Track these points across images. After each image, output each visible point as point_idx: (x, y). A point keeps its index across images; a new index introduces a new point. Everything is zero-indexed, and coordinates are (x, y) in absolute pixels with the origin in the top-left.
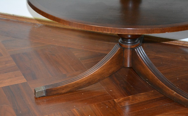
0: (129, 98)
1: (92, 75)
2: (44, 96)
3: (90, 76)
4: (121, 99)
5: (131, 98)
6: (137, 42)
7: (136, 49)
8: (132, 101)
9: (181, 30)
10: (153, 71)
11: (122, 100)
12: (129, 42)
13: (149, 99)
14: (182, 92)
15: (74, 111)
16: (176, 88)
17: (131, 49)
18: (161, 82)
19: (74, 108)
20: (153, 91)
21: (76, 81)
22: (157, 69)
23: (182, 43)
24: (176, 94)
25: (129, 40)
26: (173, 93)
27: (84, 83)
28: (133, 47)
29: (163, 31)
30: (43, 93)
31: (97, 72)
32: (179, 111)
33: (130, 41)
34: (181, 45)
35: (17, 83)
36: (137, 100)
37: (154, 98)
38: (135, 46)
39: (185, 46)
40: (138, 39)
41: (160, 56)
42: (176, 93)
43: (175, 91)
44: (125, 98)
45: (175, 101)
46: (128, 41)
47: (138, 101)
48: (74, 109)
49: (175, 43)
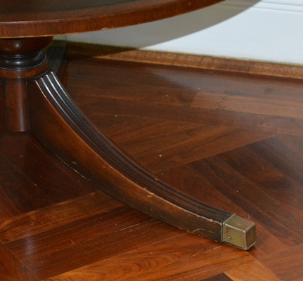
0: (28, 217)
4: (6, 223)
5: (33, 217)
6: (40, 61)
7: (38, 80)
8: (35, 225)
9: (144, 21)
10: (90, 137)
11: (7, 225)
12: (18, 63)
13: (82, 217)
14: (169, 190)
16: (152, 181)
17: (24, 80)
18: (111, 167)
20: (93, 194)
22: (99, 132)
23: (171, 58)
24: (153, 198)
25: (18, 56)
26: (146, 194)
28: (28, 75)
29: (95, 25)
32: (164, 242)
33: (20, 60)
34: (169, 64)
36: (49, 223)
37: (97, 213)
38: (34, 73)
39: (178, 65)
40: (41, 53)
41: (113, 97)
42: (152, 194)
43: (149, 189)
44: (18, 218)
45: (152, 218)
46: (15, 60)
47: (54, 223)
49: (152, 60)
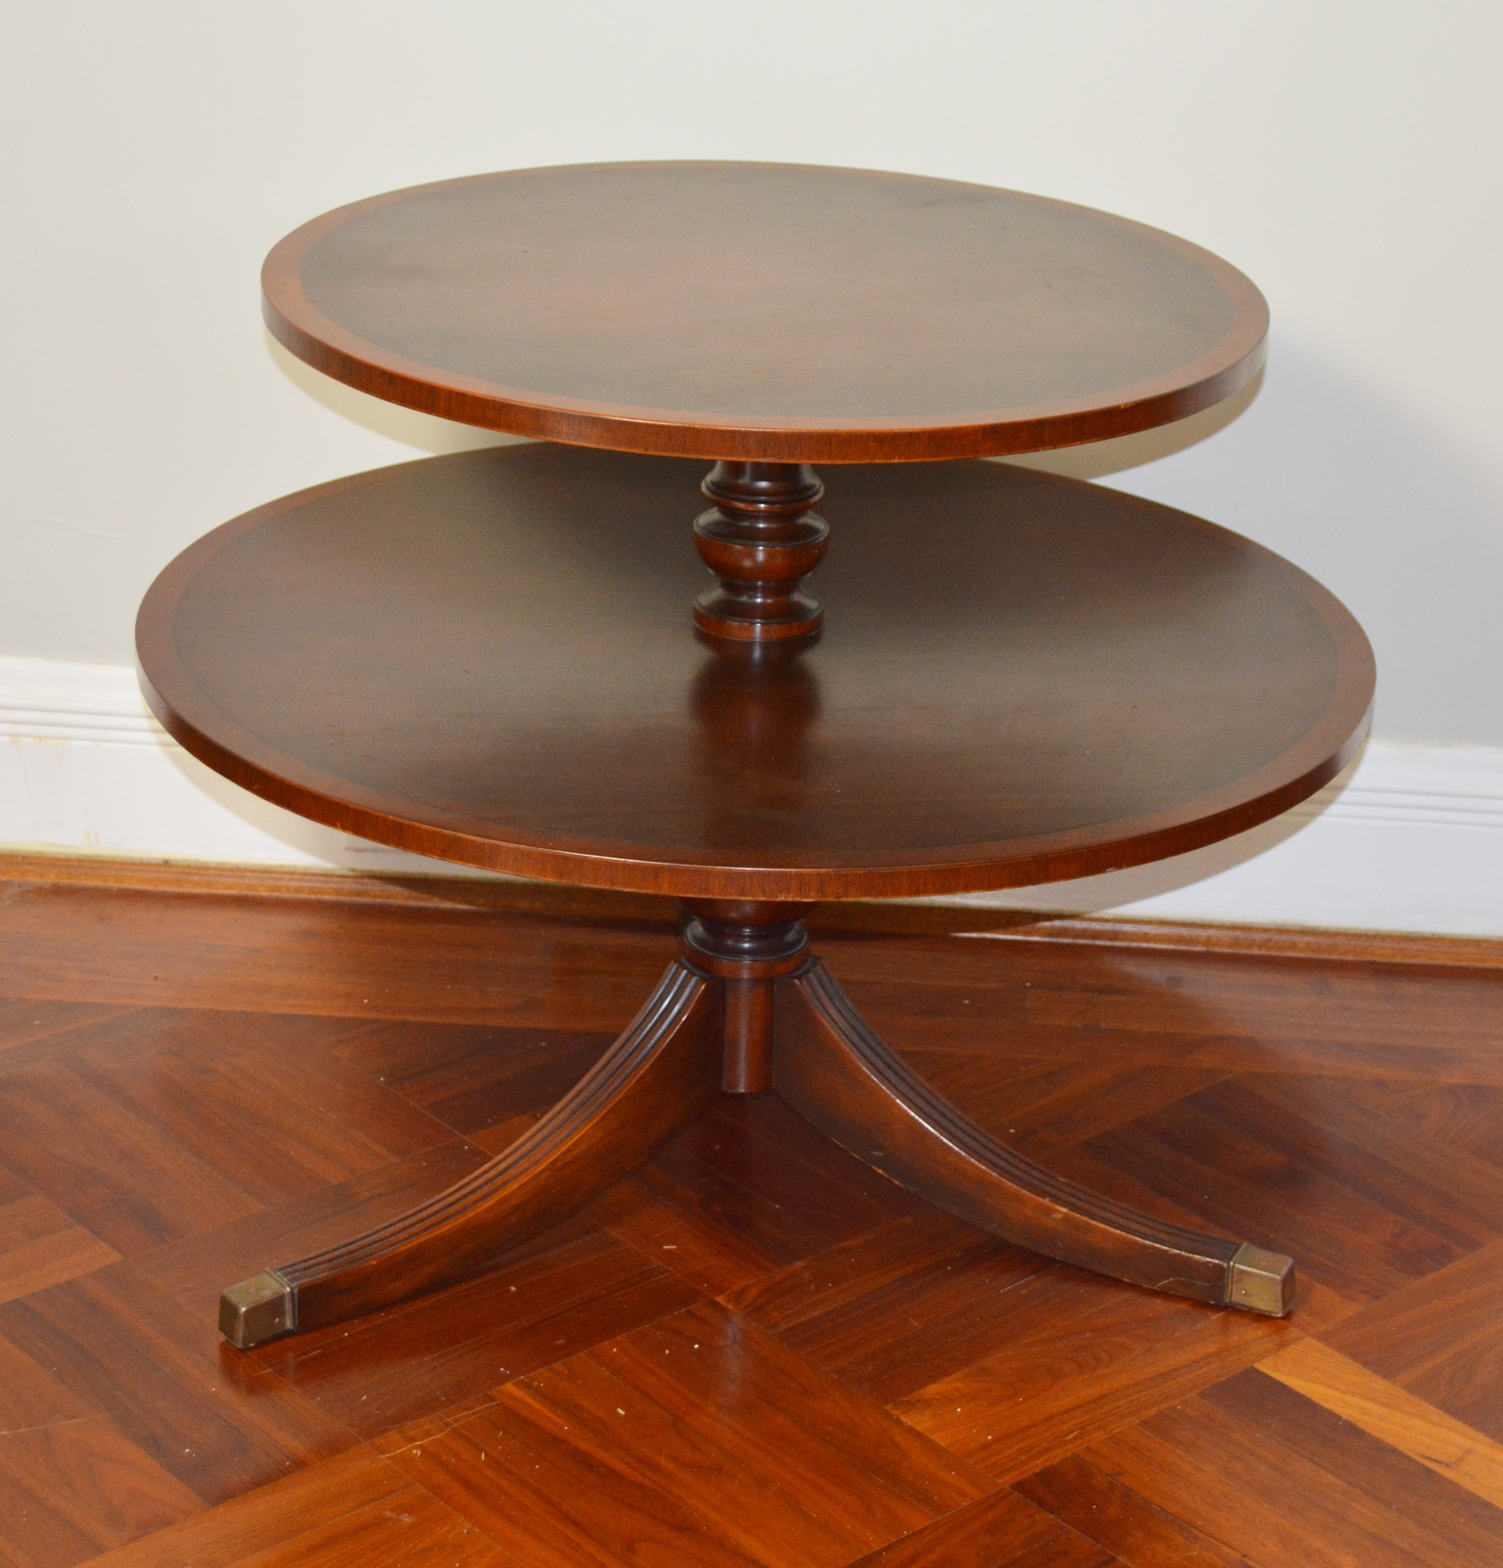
0: (796, 1273)
1: (558, 1164)
2: (286, 1334)
3: (544, 1176)
5: (806, 1275)
7: (800, 977)
8: (816, 1290)
12: (746, 945)
15: (511, 1396)
16: (1055, 1183)
17: (759, 981)
19: (504, 1379)
21: (470, 1214)
24: (1066, 1219)
25: (747, 932)
26: (1049, 1212)
27: (514, 1219)
28: (777, 969)
30: (282, 1315)
31: (583, 1147)
33: (751, 938)
35: (65, 1277)
36: (844, 1286)
38: (789, 965)
40: (797, 926)
42: (1064, 1210)
43: (1056, 1200)
45: (1060, 1261)
46: (741, 938)
48: (509, 1387)
